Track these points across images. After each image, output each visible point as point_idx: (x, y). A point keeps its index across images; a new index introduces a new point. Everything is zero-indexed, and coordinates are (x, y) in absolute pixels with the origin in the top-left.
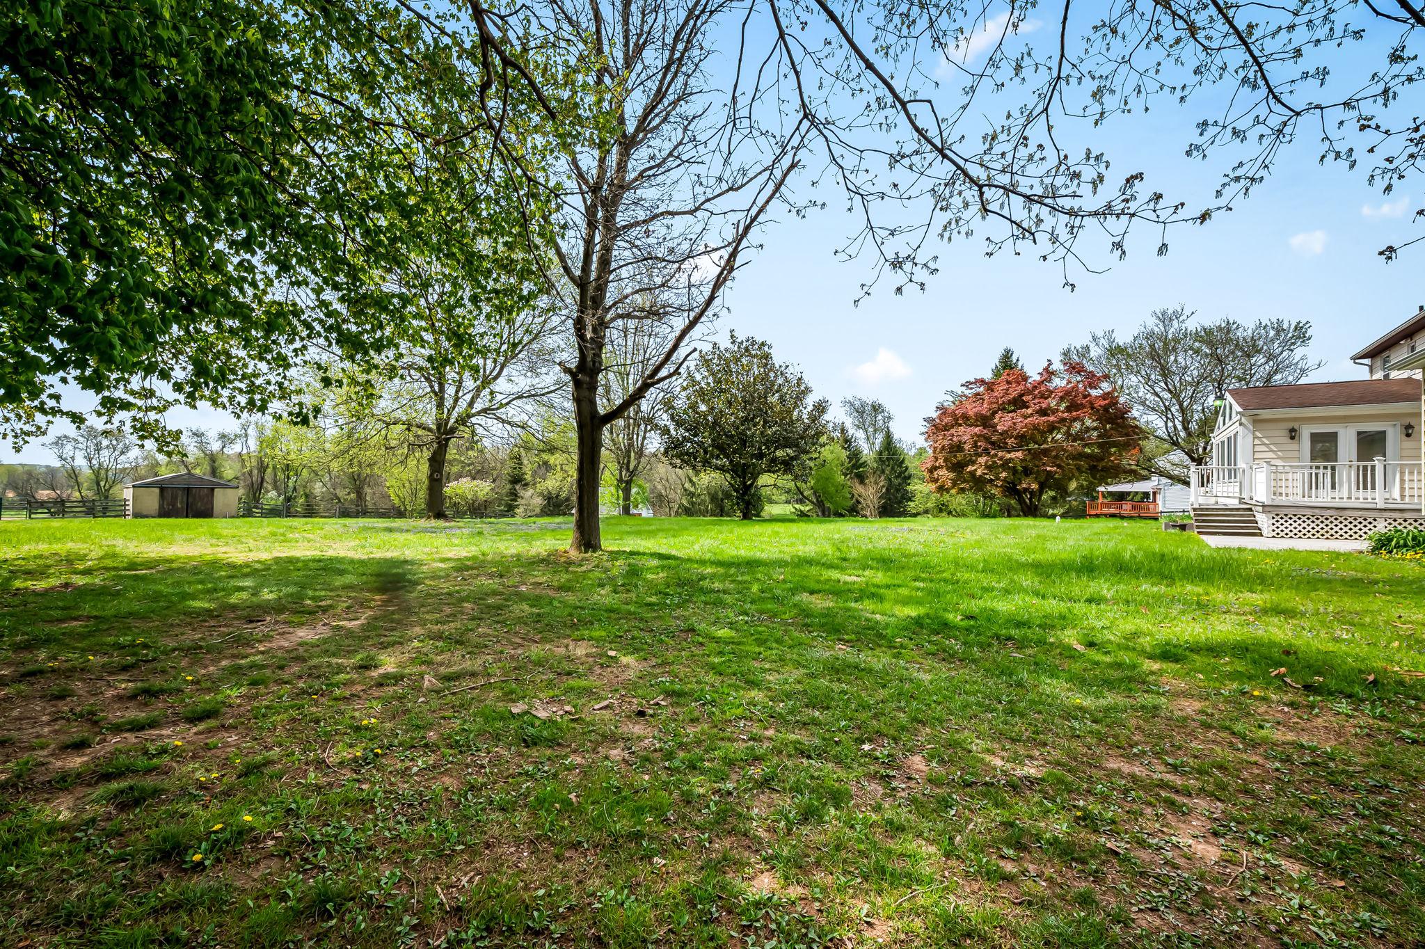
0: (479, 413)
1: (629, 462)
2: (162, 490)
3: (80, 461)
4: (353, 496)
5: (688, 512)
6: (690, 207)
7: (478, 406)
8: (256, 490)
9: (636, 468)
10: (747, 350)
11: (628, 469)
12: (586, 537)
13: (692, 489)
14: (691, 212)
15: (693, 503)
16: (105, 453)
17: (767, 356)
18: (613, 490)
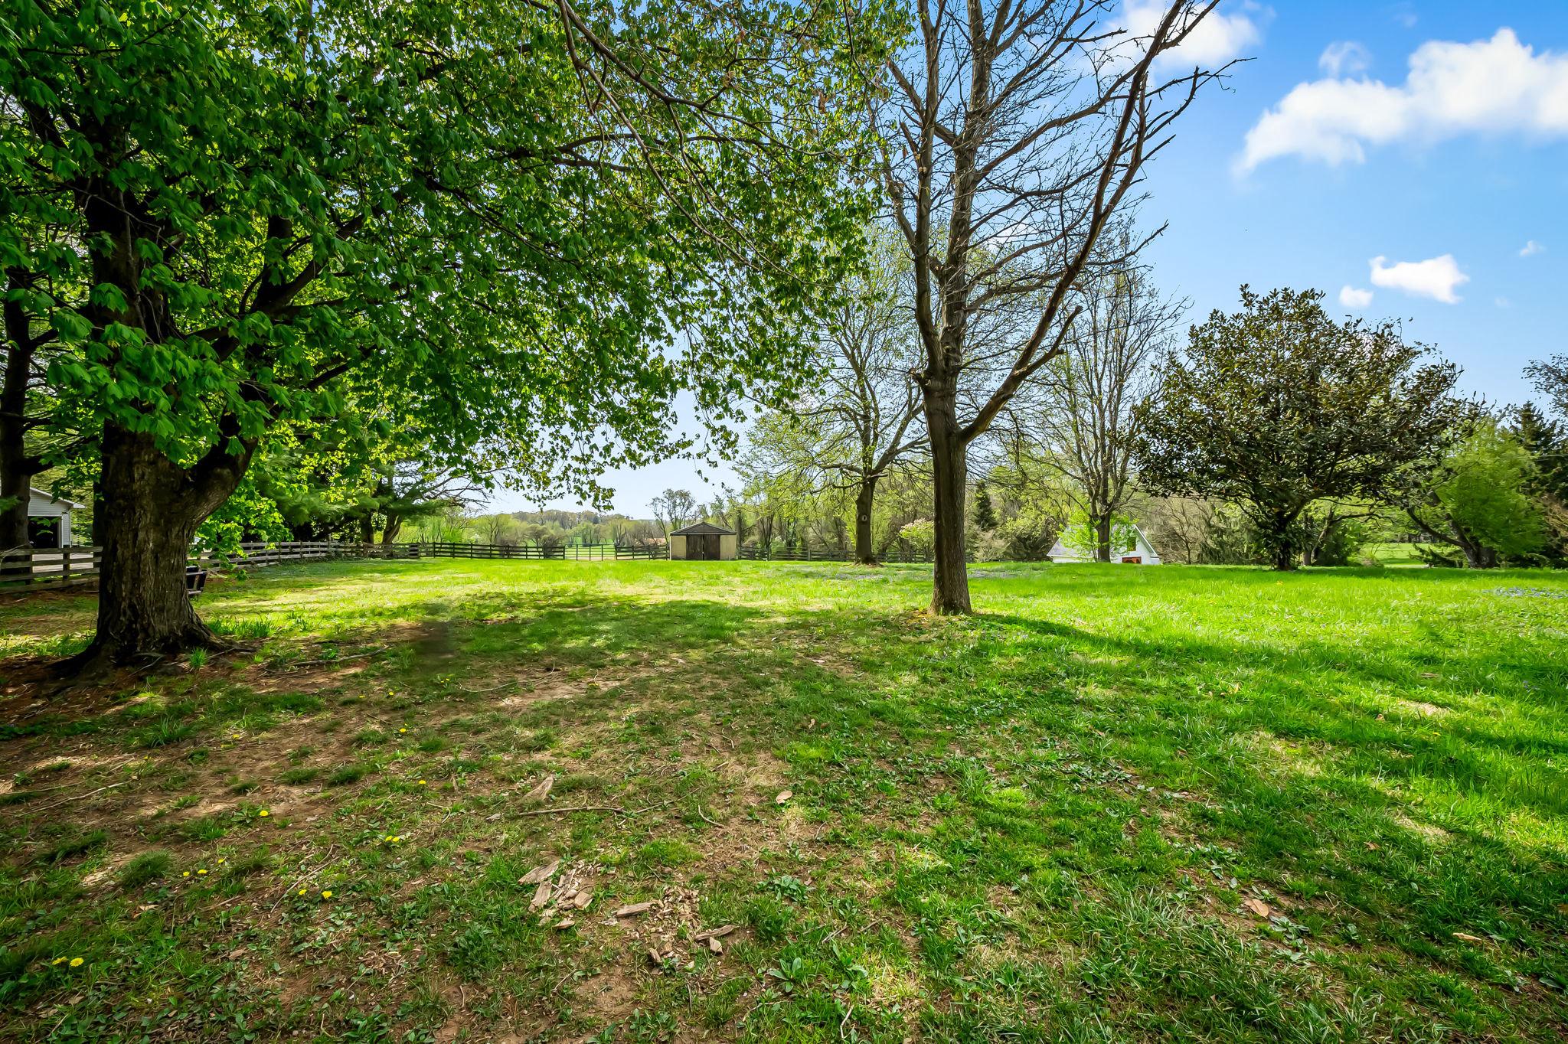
0: (905, 449)
1: (1106, 493)
2: (688, 536)
3: (666, 518)
4: (836, 539)
5: (1213, 555)
6: (1094, 99)
7: (904, 441)
8: (767, 535)
9: (1116, 499)
10: (1276, 309)
11: (1104, 502)
12: (947, 593)
13: (1222, 525)
14: (1093, 110)
15: (1221, 544)
16: (678, 509)
17: (1314, 312)
18: (1085, 527)
